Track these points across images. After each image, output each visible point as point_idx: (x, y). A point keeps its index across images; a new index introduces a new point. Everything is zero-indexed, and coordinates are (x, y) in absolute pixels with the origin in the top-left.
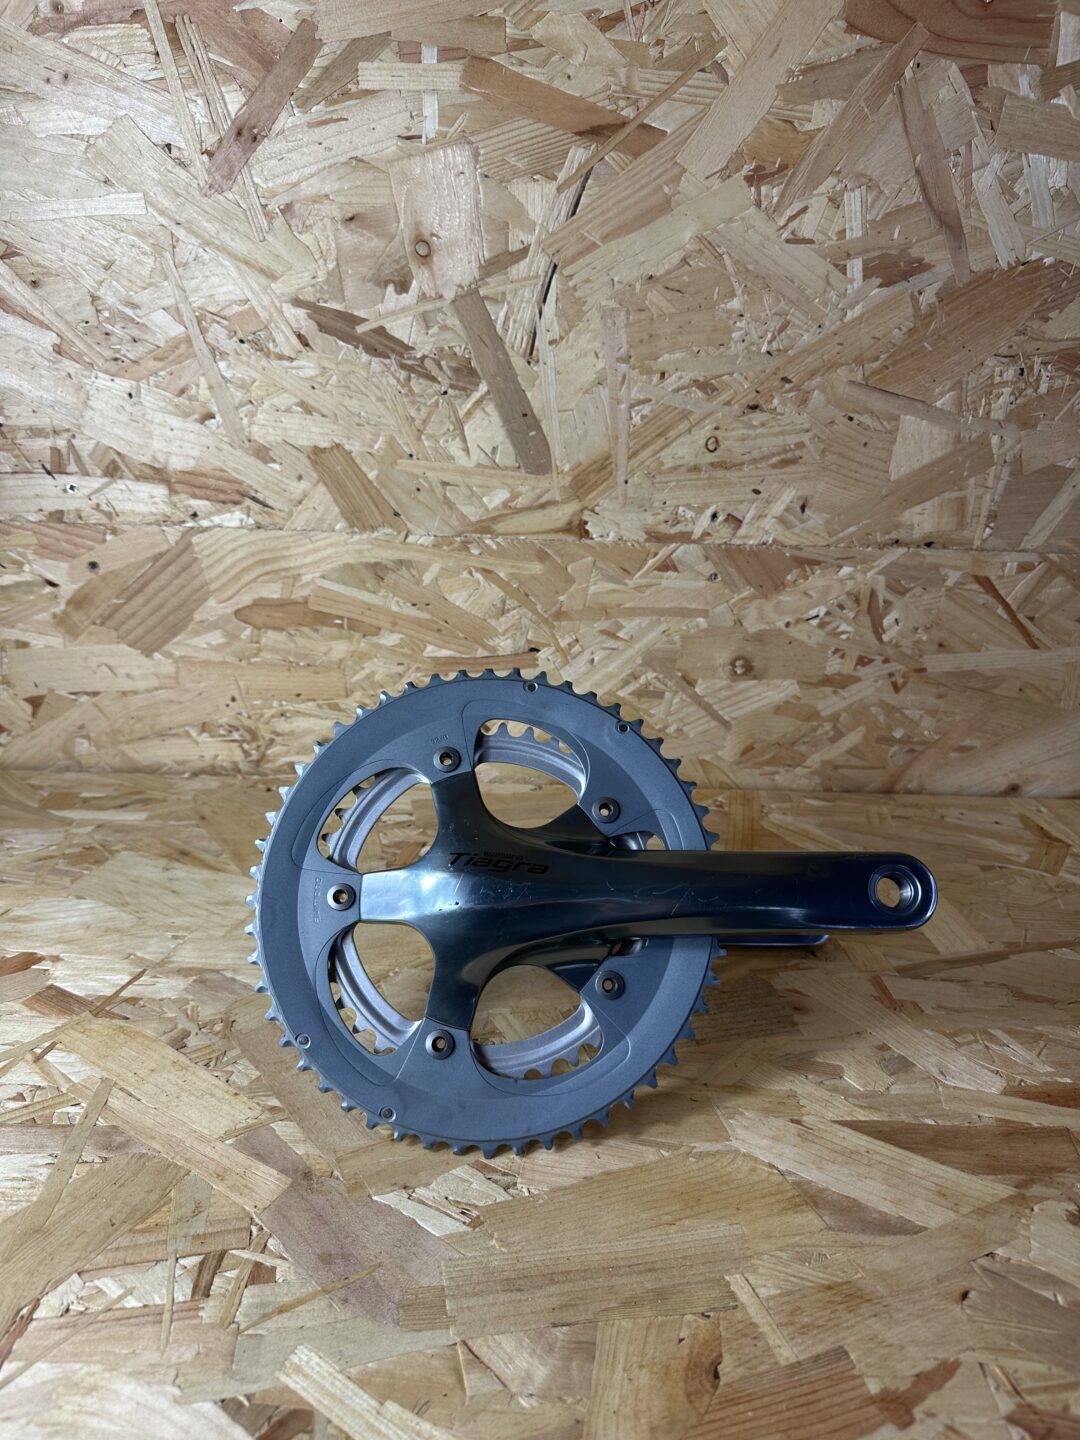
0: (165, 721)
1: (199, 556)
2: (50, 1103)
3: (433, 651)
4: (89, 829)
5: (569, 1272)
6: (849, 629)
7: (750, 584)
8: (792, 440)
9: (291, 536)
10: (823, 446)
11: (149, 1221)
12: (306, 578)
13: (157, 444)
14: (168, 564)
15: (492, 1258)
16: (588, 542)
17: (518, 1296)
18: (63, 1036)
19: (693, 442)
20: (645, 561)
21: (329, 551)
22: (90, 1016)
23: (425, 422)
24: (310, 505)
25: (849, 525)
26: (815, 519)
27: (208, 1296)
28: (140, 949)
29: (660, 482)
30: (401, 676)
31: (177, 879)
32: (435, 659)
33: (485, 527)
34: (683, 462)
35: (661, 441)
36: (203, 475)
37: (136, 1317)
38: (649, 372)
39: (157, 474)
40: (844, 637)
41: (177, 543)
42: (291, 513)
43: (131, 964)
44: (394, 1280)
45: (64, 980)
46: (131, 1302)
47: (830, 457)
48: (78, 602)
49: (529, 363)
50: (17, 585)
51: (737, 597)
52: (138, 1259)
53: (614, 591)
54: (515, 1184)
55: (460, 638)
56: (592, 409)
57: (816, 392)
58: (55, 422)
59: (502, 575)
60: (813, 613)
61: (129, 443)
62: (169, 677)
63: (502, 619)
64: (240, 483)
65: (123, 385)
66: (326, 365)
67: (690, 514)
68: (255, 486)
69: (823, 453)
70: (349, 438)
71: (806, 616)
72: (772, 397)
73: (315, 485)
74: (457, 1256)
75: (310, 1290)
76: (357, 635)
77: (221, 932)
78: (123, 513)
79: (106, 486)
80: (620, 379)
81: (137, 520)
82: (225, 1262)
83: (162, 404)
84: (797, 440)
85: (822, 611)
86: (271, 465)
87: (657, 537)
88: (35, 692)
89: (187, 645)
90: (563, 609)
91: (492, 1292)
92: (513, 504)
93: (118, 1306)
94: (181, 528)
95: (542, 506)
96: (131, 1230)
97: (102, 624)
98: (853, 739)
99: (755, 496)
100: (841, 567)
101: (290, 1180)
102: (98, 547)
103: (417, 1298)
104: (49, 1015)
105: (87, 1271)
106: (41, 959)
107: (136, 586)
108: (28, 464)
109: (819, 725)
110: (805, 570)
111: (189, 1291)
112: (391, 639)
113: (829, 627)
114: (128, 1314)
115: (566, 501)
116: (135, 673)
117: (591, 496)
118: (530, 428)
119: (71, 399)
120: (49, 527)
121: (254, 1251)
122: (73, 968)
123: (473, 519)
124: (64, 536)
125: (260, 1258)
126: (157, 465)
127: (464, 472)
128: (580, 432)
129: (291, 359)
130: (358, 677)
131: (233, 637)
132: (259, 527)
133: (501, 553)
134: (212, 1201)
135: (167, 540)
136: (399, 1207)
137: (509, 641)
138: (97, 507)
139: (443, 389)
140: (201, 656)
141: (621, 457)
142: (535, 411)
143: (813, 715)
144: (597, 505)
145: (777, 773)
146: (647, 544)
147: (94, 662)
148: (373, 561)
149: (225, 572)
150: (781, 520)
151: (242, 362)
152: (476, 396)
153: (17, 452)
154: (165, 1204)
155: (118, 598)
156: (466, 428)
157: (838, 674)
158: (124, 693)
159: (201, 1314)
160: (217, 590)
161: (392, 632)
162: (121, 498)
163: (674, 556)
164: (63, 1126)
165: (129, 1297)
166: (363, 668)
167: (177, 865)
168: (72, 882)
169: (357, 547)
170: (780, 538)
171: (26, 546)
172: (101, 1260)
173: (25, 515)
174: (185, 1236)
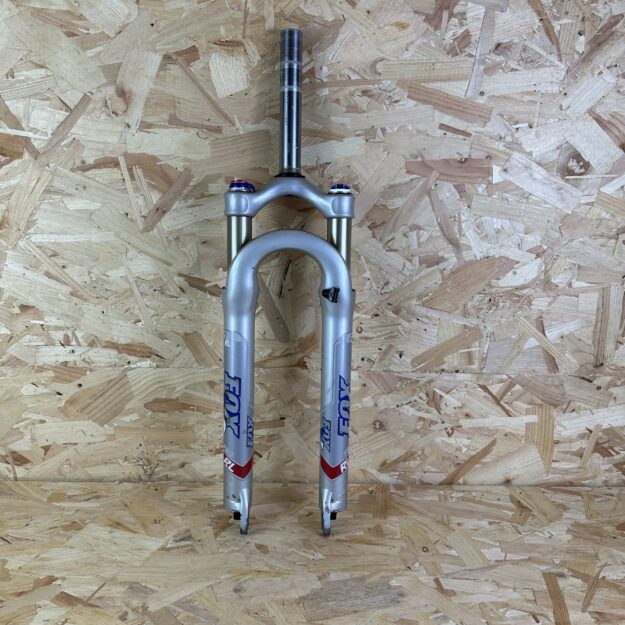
12: (178, 389)
64: (150, 348)
94: (122, 368)
132: (158, 367)
149: (141, 387)
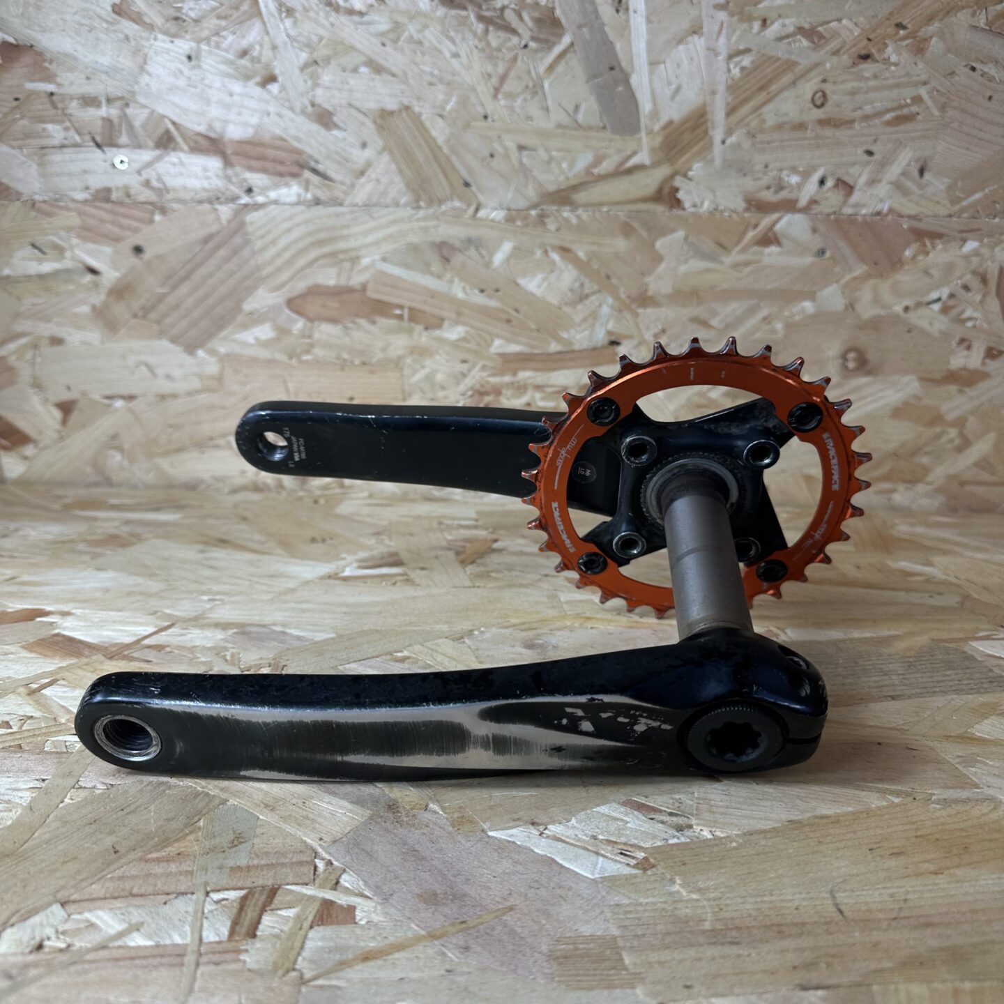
0: (207, 429)
1: (253, 238)
2: (43, 731)
3: (501, 346)
4: (116, 524)
5: (803, 924)
6: (975, 315)
7: (862, 260)
8: (907, 94)
9: (352, 212)
10: (943, 100)
11: (169, 849)
13: (215, 112)
14: (218, 247)
15: (680, 905)
16: (680, 212)
17: (735, 950)
18: (67, 674)
19: (798, 97)
20: (744, 233)
21: (393, 229)
22: (103, 658)
23: (503, 79)
24: (373, 176)
25: (973, 192)
26: (936, 184)
27: (254, 936)
28: (168, 607)
29: (761, 142)
30: (464, 375)
31: (215, 559)
32: (503, 356)
33: (563, 197)
34: (785, 119)
35: (762, 96)
36: (262, 144)
37: (145, 957)
38: (750, 19)
39: (211, 144)
40: (970, 324)
41: (229, 222)
42: (353, 186)
43: (158, 618)
44: (536, 927)
45: (73, 629)
46: (138, 940)
47: (950, 113)
48: (120, 291)
49: (618, 11)
50: (56, 274)
51: (848, 277)
52: (150, 890)
53: (709, 270)
54: (690, 827)
55: (532, 330)
56: (685, 62)
57: (934, 40)
58: (110, 89)
59: (581, 254)
60: (934, 295)
61: (185, 111)
62: (213, 378)
63: (580, 307)
65: (184, 46)
66: (400, 18)
67: (794, 179)
68: (316, 156)
69: (943, 108)
70: (419, 99)
71: (927, 299)
72: (886, 45)
73: (380, 153)
74: (626, 901)
75: (410, 934)
76: (419, 328)
77: (266, 597)
78: (174, 190)
79: (158, 159)
80: (716, 28)
81: (188, 196)
82: (278, 899)
83: (223, 67)
84: (915, 94)
85: (944, 292)
86: (335, 132)
87: (759, 206)
88: (65, 396)
89: (235, 341)
90: (650, 293)
91: (691, 945)
92: (596, 171)
93: (117, 943)
95: (629, 171)
96: (141, 859)
97: (144, 317)
98: (981, 448)
99: (866, 157)
100: (964, 241)
101: (368, 813)
102: (146, 229)
103: (577, 949)
104: (52, 657)
105: (74, 902)
106: (47, 614)
107: (182, 272)
108: (77, 138)
109: (943, 432)
110: (924, 245)
111: (225, 932)
112: (454, 333)
113: (954, 312)
114: (133, 953)
115: (655, 165)
116: (177, 373)
117: (684, 159)
118: (616, 83)
119: (126, 62)
120: (96, 207)
121: (322, 887)
122: (86, 620)
123: (551, 188)
124: (108, 217)
125: (329, 895)
126: (212, 135)
127: (543, 134)
128: (673, 87)
129: (361, 14)
130: (418, 376)
131: (283, 332)
133: (581, 228)
134: (259, 831)
135: (218, 218)
136: (529, 845)
137: (586, 333)
138: (147, 184)
139: (523, 43)
140: (249, 352)
141: (718, 115)
142: (624, 64)
143: (936, 419)
144: (690, 169)
145: (893, 491)
146: (746, 215)
147: (131, 360)
148: (438, 239)
150: (898, 186)
151: (309, 18)
152: (558, 49)
153: (68, 124)
154: (191, 832)
155: (162, 285)
156: (546, 85)
157: (965, 369)
158: (163, 397)
159: (242, 957)
160: (269, 276)
161: (457, 323)
162: (172, 170)
163: (778, 227)
164: (57, 753)
165: (135, 935)
166: (423, 367)
167: (214, 549)
168: (92, 558)
169: (422, 224)
170: (897, 206)
171: (69, 229)
172: (97, 889)
173: (71, 193)
174: (220, 868)
